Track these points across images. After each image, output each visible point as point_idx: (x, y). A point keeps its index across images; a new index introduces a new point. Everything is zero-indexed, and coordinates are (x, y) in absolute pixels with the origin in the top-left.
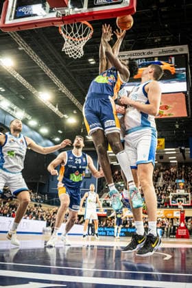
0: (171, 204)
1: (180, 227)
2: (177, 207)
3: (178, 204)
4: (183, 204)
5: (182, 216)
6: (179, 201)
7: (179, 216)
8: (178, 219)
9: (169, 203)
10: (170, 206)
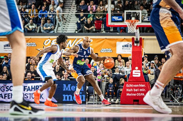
0: (110, 23)
1: (130, 79)
2: (124, 30)
3: (126, 23)
4: (139, 23)
5: (137, 52)
6: (129, 17)
7: (128, 52)
8: (126, 60)
9: (105, 22)
10: (107, 29)
